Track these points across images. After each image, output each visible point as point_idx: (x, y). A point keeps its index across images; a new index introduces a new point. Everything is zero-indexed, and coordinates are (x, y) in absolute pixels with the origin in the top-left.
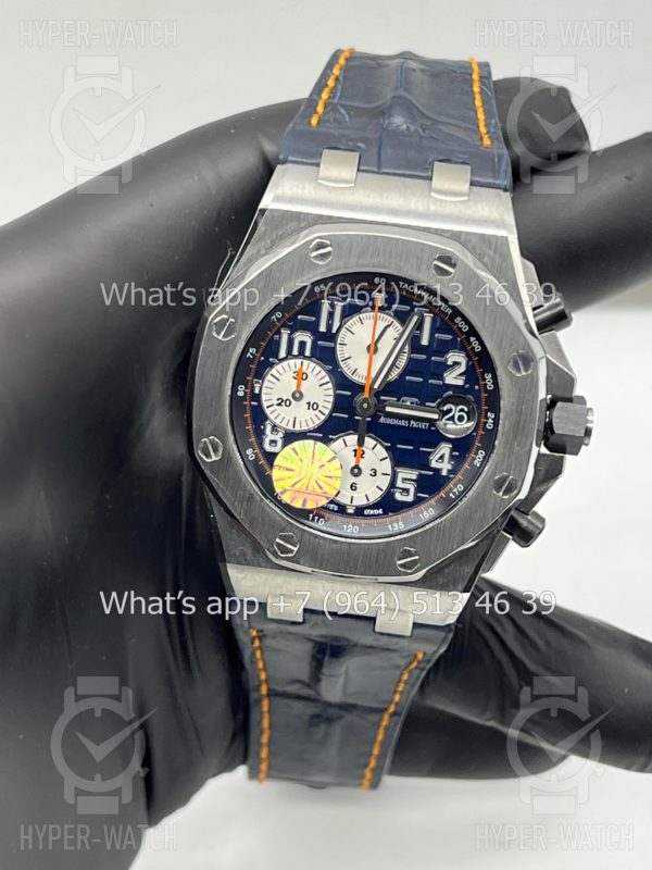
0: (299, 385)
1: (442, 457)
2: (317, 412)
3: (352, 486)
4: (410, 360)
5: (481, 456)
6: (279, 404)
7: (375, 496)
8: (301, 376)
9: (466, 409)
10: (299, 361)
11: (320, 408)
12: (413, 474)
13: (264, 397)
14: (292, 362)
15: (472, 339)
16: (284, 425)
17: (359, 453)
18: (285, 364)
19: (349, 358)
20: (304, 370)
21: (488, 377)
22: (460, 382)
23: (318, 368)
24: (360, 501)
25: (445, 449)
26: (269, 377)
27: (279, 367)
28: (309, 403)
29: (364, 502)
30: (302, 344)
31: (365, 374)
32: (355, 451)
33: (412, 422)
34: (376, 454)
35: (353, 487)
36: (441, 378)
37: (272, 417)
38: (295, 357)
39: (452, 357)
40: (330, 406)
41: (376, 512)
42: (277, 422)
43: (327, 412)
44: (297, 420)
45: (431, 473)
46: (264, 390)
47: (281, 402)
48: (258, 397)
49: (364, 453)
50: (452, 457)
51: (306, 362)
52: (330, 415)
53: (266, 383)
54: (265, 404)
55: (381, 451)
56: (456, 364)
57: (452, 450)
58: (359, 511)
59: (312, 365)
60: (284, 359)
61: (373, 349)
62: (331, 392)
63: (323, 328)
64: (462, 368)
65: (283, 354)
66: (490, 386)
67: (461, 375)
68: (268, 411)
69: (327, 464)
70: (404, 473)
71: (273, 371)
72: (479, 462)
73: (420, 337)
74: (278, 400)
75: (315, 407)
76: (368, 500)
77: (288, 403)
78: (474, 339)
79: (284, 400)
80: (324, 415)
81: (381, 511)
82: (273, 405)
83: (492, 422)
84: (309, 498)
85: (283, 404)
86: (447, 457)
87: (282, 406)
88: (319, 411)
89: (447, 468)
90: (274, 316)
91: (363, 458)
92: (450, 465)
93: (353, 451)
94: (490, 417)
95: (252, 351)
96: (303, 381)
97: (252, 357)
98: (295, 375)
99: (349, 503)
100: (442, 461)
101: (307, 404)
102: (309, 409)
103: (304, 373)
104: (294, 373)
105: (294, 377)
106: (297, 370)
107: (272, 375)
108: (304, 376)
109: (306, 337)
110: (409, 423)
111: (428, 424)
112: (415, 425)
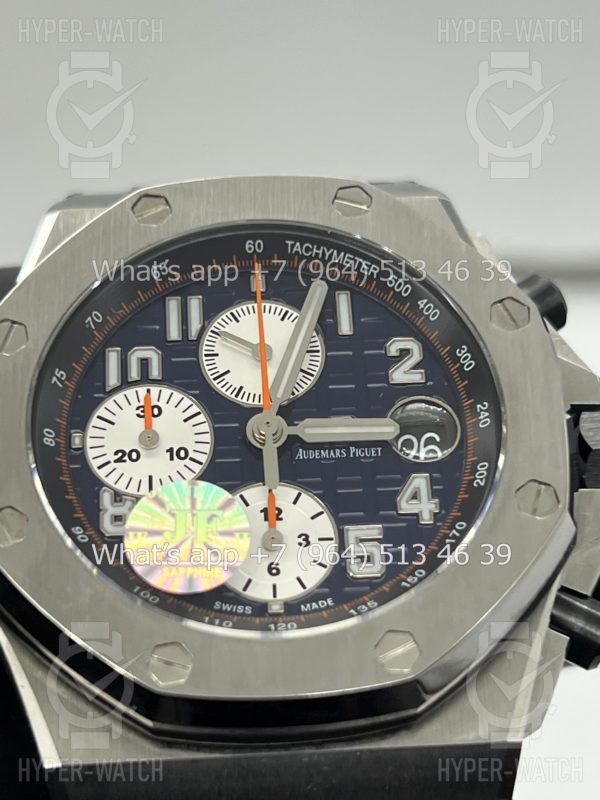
0: (148, 425)
1: (415, 496)
2: (187, 462)
3: (270, 569)
4: (328, 361)
5: (483, 471)
6: (116, 461)
7: (315, 577)
8: (150, 412)
9: (438, 439)
10: (142, 391)
11: (191, 454)
12: (374, 530)
13: (91, 454)
14: (130, 392)
15: (421, 303)
16: (132, 490)
17: (273, 513)
18: (119, 397)
19: (228, 372)
20: (154, 402)
21: (463, 353)
22: (417, 377)
23: (177, 396)
24: (289, 590)
25: (420, 482)
26: (95, 421)
27: (109, 403)
28: (170, 450)
29: (298, 591)
30: (145, 363)
31: (259, 391)
32: (265, 511)
33: (352, 449)
34: (303, 511)
35: (273, 570)
36: (386, 378)
37: (110, 481)
38: (135, 383)
39: (394, 347)
40: (207, 448)
41: (322, 604)
42: (121, 487)
43: (203, 459)
44: (154, 479)
45: (404, 525)
46: (90, 442)
47: (122, 456)
48: (81, 456)
49: (280, 511)
50: (434, 494)
51: (155, 390)
52: (212, 462)
53: (91, 431)
54: (95, 464)
55: (310, 504)
56: (405, 353)
57: (433, 482)
58: (292, 609)
59: (166, 392)
60: (117, 389)
62: (206, 427)
63: (174, 334)
64: (416, 356)
65: (113, 379)
66: (469, 364)
67: (415, 368)
68: (101, 473)
69: (219, 513)
70: (353, 532)
71: (101, 411)
72: (481, 479)
73: (336, 325)
74: (116, 453)
75: (182, 454)
76: (304, 587)
77: (134, 456)
78: (426, 301)
79: (127, 451)
80: (201, 463)
81: (330, 601)
82: (108, 463)
83: (487, 414)
84: (198, 573)
85: (126, 458)
86: (424, 493)
87: (125, 461)
88: (191, 459)
89: (430, 512)
90: (89, 319)
91: (281, 519)
92: (433, 506)
93: (262, 511)
94: (481, 410)
95: (59, 375)
96: (154, 419)
97: (61, 386)
98: (139, 412)
99: (271, 597)
100: (418, 500)
101: (167, 451)
102: (172, 459)
103: (154, 407)
104: (138, 408)
105: (138, 415)
106: (142, 404)
107: (99, 417)
108: (156, 411)
109: (149, 352)
110: (348, 452)
111: (379, 449)
112: (359, 453)
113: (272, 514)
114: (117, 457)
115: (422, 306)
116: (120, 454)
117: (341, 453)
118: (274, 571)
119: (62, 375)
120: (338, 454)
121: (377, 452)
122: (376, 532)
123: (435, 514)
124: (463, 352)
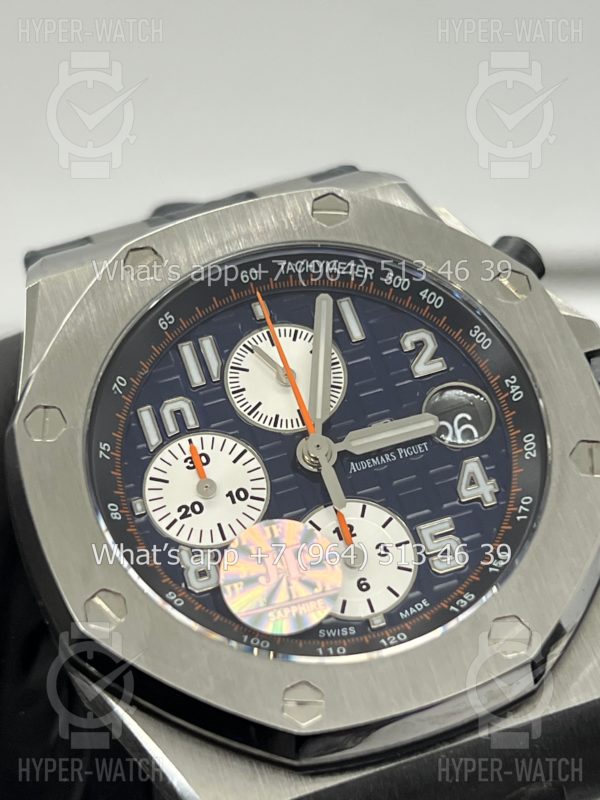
0: (202, 475)
1: (472, 482)
2: (249, 501)
3: (360, 586)
4: (350, 370)
5: (530, 442)
6: (181, 518)
7: (404, 583)
8: (197, 462)
10: (184, 442)
11: (251, 493)
12: (445, 524)
13: (156, 516)
14: (174, 447)
15: (423, 294)
16: (206, 542)
18: (165, 454)
19: (260, 404)
20: (200, 451)
22: (438, 366)
23: (219, 439)
24: (385, 602)
25: (472, 466)
26: (149, 484)
27: (157, 462)
28: (230, 494)
29: (392, 601)
30: (178, 415)
31: (295, 416)
32: (337, 531)
33: (400, 451)
34: (373, 523)
35: (363, 585)
36: (410, 374)
37: (182, 538)
38: (176, 437)
39: (408, 342)
40: (263, 483)
41: (420, 607)
42: (194, 541)
43: (263, 494)
44: (223, 526)
45: (470, 512)
46: (151, 506)
47: (186, 511)
48: (147, 522)
49: (351, 527)
50: (489, 475)
51: (196, 439)
52: (271, 496)
53: (148, 495)
54: (162, 525)
55: (377, 513)
56: (420, 345)
57: (484, 463)
58: (392, 617)
59: (207, 438)
60: (160, 448)
61: (287, 378)
62: (256, 463)
63: (197, 379)
64: (431, 346)
65: (154, 439)
66: (485, 342)
67: (434, 357)
68: (172, 533)
70: (426, 530)
71: (152, 472)
72: (532, 451)
73: (347, 333)
74: (179, 510)
75: (242, 495)
76: (397, 595)
77: (197, 508)
78: (427, 291)
79: (189, 505)
80: (262, 500)
81: (424, 602)
82: (175, 521)
83: (518, 387)
84: (302, 610)
85: (190, 512)
86: (480, 476)
87: (190, 515)
88: (252, 498)
89: (491, 492)
90: (115, 385)
91: (355, 535)
92: (492, 487)
93: (334, 532)
94: (511, 384)
95: (104, 448)
96: (205, 467)
97: (108, 458)
98: (188, 464)
99: (369, 613)
100: (477, 485)
101: (227, 495)
102: (234, 502)
103: (201, 455)
104: (186, 461)
105: (188, 468)
106: (188, 455)
107: (151, 479)
108: (204, 460)
109: (179, 403)
110: (397, 454)
111: (425, 444)
112: (407, 452)
113: (345, 532)
114: (181, 514)
115: (424, 296)
116: (184, 510)
117: (391, 457)
118: (364, 587)
119: (106, 447)
120: (388, 459)
121: (423, 447)
122: (447, 525)
123: (496, 494)
124: (476, 332)
